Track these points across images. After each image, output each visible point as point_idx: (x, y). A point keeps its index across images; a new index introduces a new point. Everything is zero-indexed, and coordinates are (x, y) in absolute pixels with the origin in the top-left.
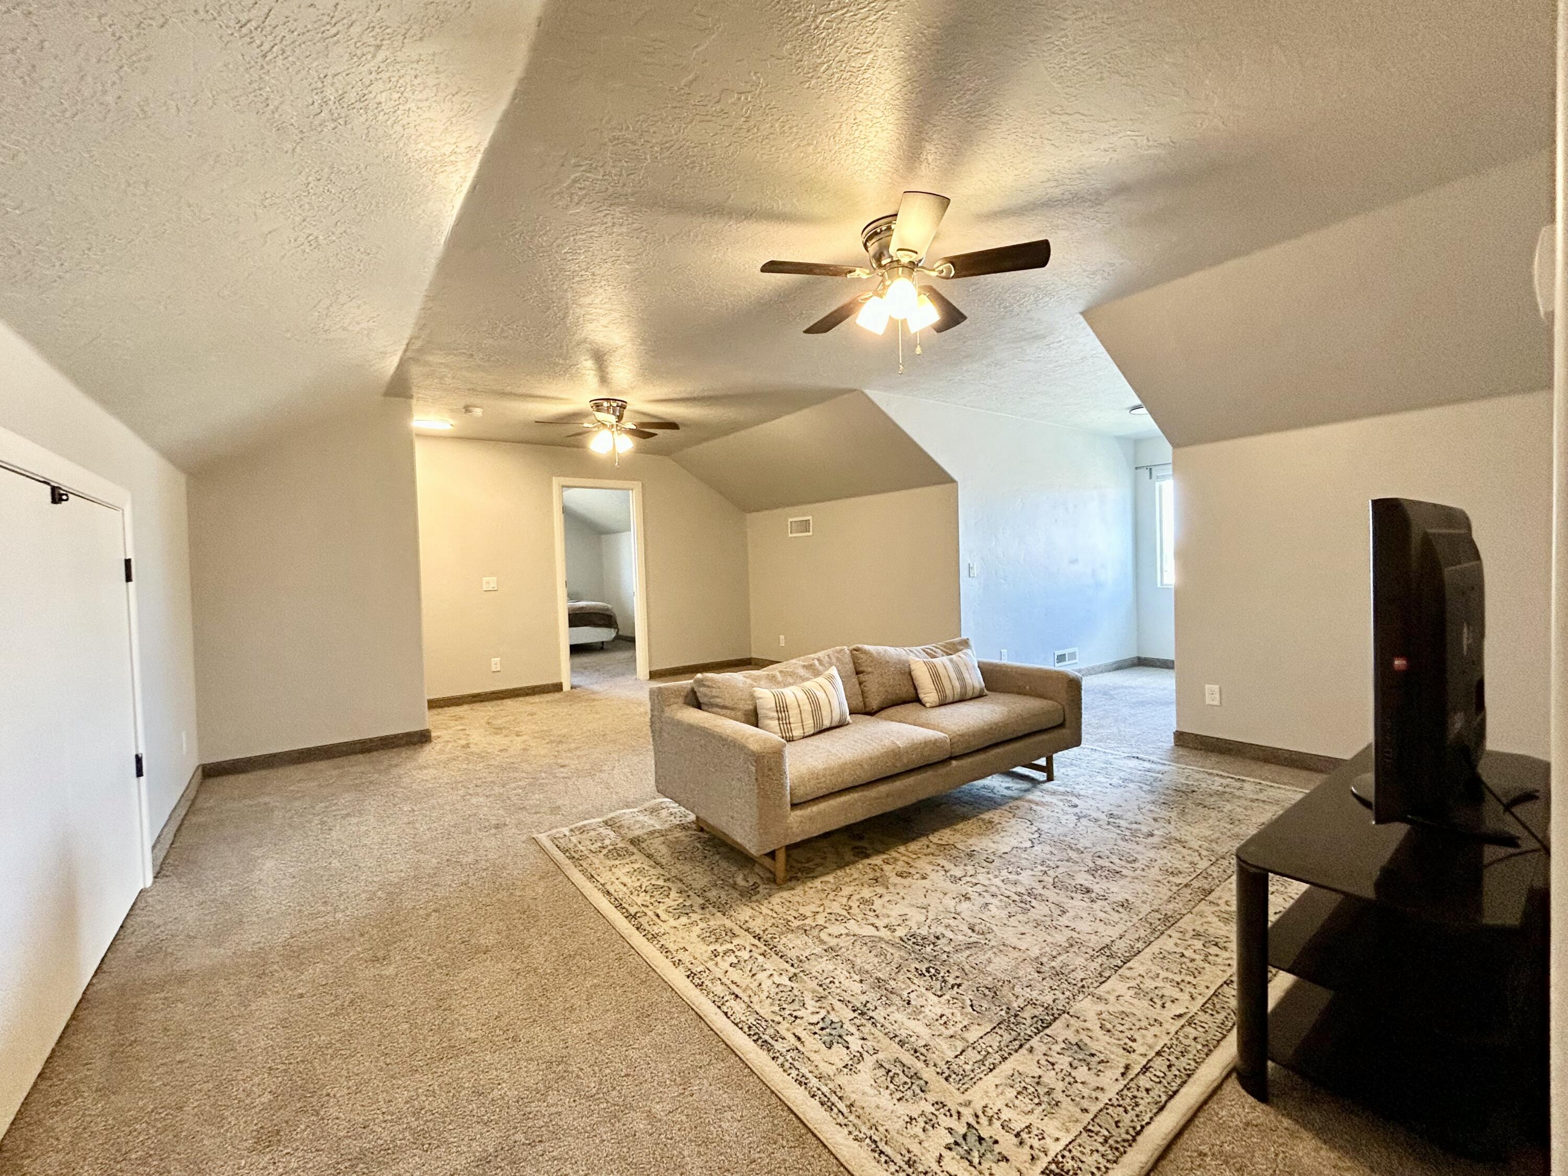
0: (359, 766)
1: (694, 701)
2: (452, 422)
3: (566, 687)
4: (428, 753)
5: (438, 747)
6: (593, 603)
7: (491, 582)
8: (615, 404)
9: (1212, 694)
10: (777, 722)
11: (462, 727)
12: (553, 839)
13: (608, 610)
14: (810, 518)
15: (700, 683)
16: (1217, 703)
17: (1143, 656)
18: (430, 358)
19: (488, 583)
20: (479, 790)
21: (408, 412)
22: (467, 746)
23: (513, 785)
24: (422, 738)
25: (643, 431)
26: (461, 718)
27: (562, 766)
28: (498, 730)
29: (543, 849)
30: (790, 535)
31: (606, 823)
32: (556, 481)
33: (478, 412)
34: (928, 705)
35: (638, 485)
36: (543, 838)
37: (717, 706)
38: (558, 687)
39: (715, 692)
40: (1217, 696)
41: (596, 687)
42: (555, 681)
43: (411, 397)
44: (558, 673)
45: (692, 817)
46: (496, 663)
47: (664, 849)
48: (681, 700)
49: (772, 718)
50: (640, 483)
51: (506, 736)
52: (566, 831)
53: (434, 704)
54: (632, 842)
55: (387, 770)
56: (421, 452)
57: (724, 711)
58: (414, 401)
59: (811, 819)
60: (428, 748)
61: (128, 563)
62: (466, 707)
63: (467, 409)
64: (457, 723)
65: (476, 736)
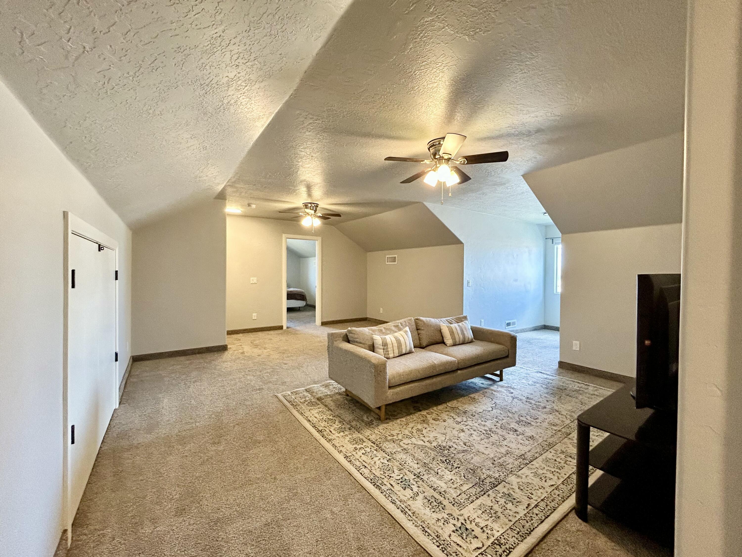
0: (197, 360)
1: (347, 339)
2: (242, 210)
3: (285, 328)
4: (227, 355)
5: (231, 352)
6: (296, 289)
7: (254, 280)
8: (313, 205)
9: (576, 346)
10: (382, 350)
11: (241, 344)
12: (284, 396)
13: (303, 292)
14: (396, 256)
15: (350, 332)
16: (578, 349)
17: (547, 324)
18: (237, 185)
19: (253, 280)
20: (250, 373)
21: (225, 205)
22: (243, 353)
23: (265, 371)
24: (223, 348)
25: (325, 217)
26: (240, 340)
27: (286, 364)
28: (256, 346)
29: (280, 401)
30: (387, 263)
31: (306, 390)
32: (284, 235)
33: (254, 206)
34: (448, 345)
35: (320, 238)
36: (279, 395)
37: (357, 342)
38: (281, 328)
39: (356, 336)
40: (579, 346)
41: (298, 328)
42: (280, 325)
43: (226, 200)
44: (282, 321)
45: (343, 389)
46: (254, 316)
47: (332, 404)
48: (341, 339)
49: (380, 349)
51: (260, 349)
52: (289, 393)
54: (318, 399)
55: (210, 362)
56: (229, 222)
57: (360, 345)
59: (397, 393)
60: (226, 353)
61: (116, 272)
62: (241, 335)
63: (249, 205)
64: (238, 342)
65: (247, 349)
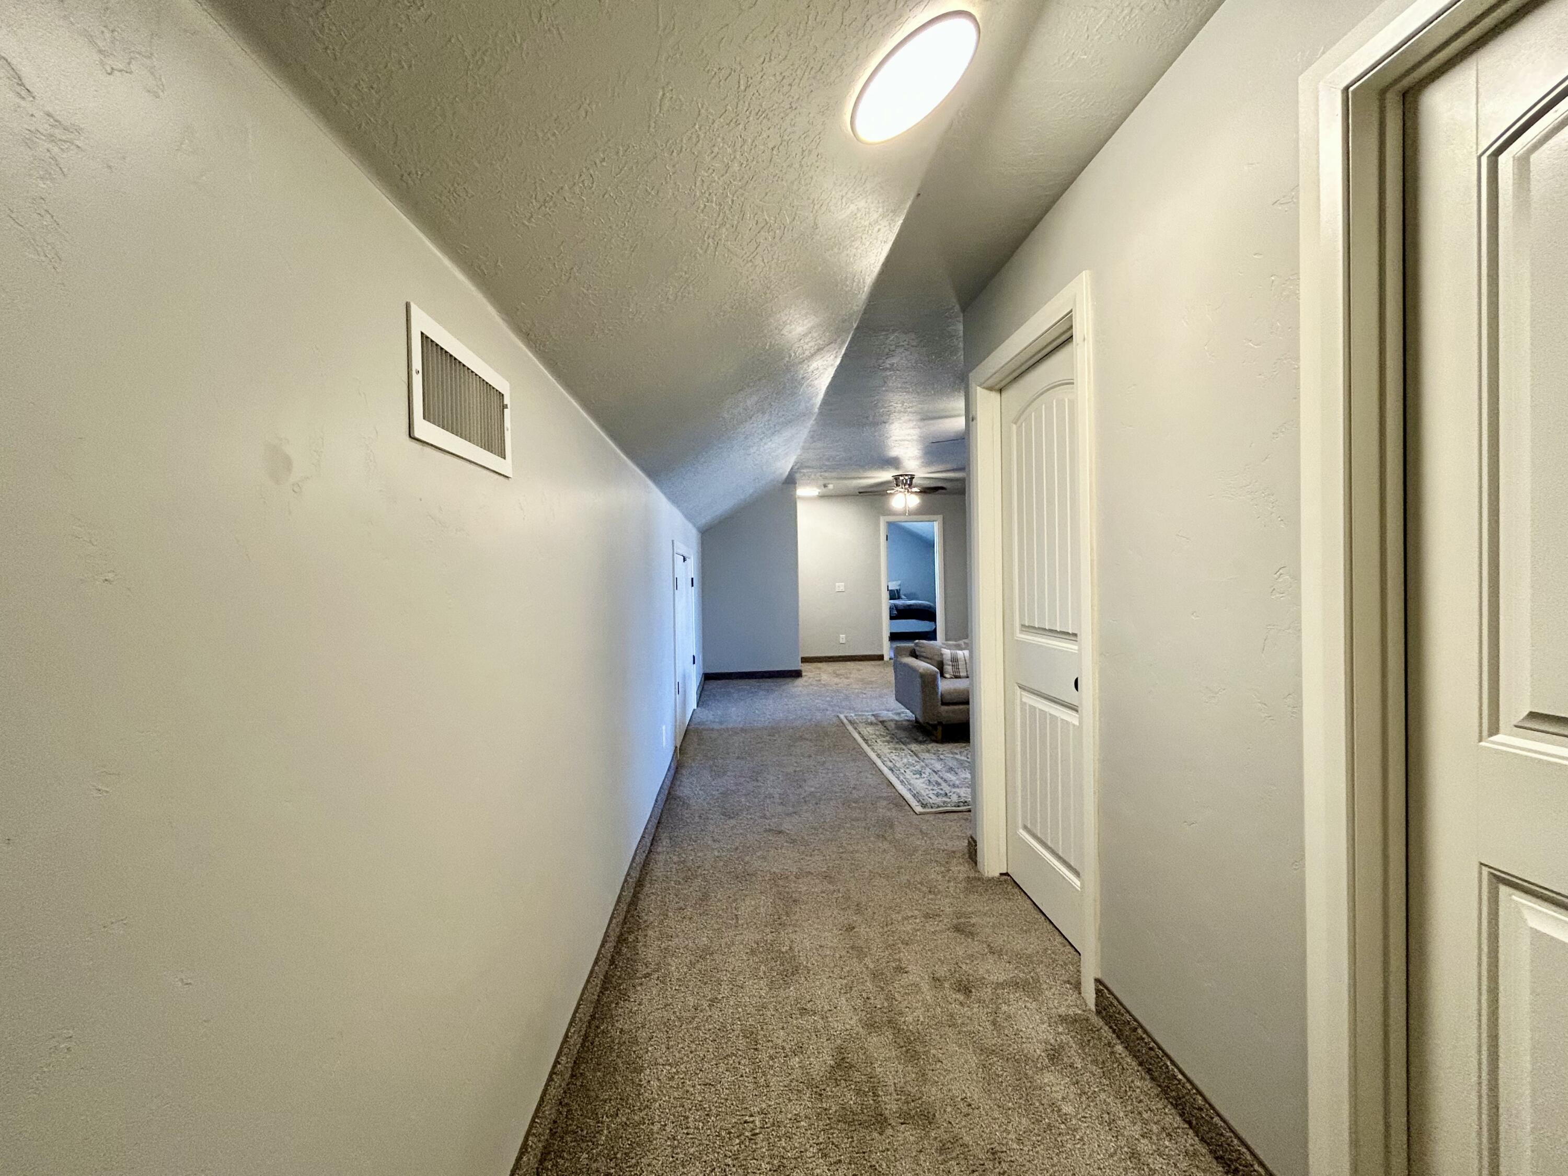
0: (768, 683)
1: (914, 654)
2: (817, 491)
3: (886, 659)
4: (799, 682)
5: (805, 680)
7: (841, 586)
8: (907, 478)
10: (951, 668)
11: (819, 672)
12: (846, 717)
15: (916, 645)
18: (802, 471)
19: (839, 587)
20: (820, 697)
21: (795, 488)
22: (820, 680)
23: (837, 697)
24: (797, 674)
25: (926, 491)
26: (819, 667)
28: (838, 675)
29: (841, 721)
31: (873, 715)
32: (882, 518)
33: (831, 486)
35: (940, 517)
36: (842, 716)
37: (923, 657)
38: (880, 658)
39: (923, 649)
42: (879, 653)
43: (796, 483)
44: (881, 646)
45: (916, 716)
46: (842, 638)
48: (908, 654)
49: (950, 665)
50: (942, 516)
51: (841, 679)
52: (852, 714)
53: (805, 660)
54: (881, 722)
55: (780, 686)
56: (801, 508)
57: (926, 660)
58: (797, 485)
59: (954, 712)
60: (799, 679)
61: (692, 579)
62: (823, 663)
63: (825, 486)
64: (816, 669)
65: (825, 677)
